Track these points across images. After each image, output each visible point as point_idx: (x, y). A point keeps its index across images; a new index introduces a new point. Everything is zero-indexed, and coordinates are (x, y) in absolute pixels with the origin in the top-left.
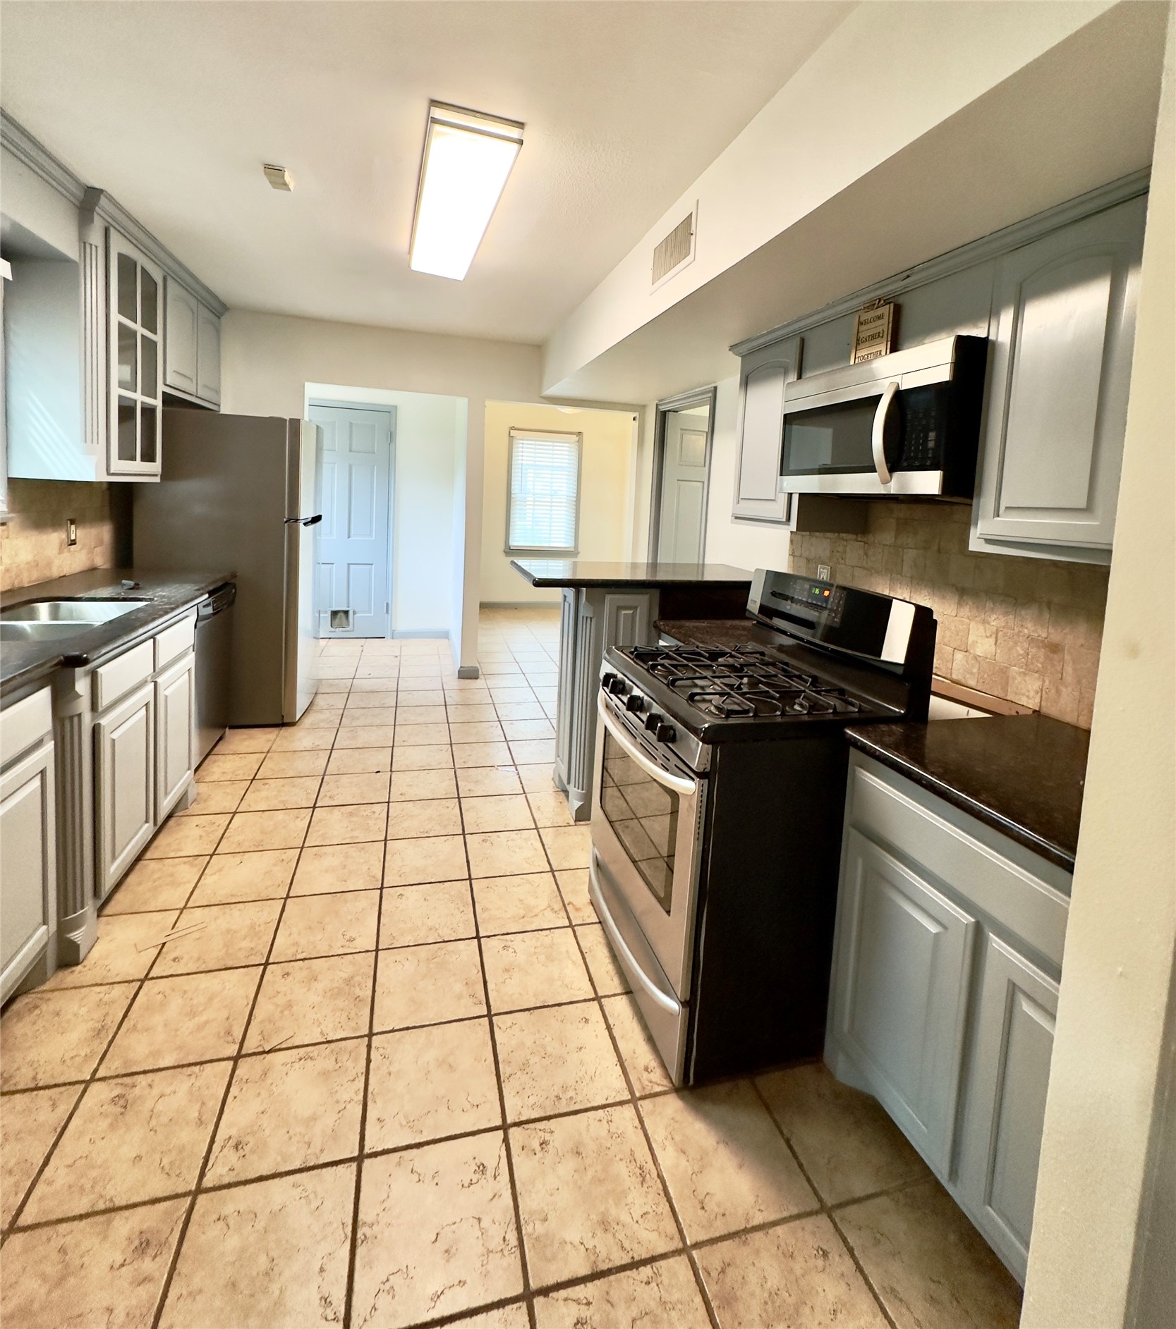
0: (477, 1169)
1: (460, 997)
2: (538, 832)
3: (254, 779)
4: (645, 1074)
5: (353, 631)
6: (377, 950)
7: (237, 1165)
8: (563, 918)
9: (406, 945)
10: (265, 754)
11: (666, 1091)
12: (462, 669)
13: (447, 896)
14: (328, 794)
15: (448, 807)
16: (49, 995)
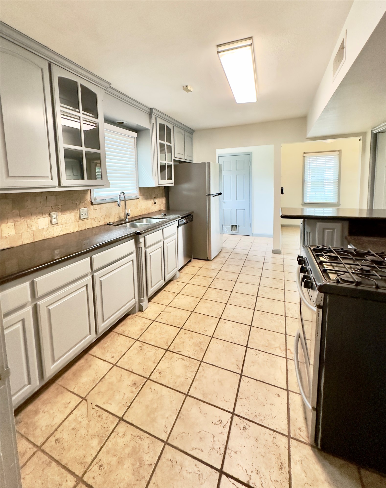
0: (219, 421)
1: (233, 364)
2: (285, 318)
3: (195, 275)
4: (298, 431)
5: (239, 232)
6: (212, 337)
7: (158, 378)
8: (283, 353)
9: (222, 339)
10: (200, 268)
11: (306, 443)
12: (274, 250)
13: (241, 329)
14: (214, 284)
15: (252, 299)
16: (136, 316)
